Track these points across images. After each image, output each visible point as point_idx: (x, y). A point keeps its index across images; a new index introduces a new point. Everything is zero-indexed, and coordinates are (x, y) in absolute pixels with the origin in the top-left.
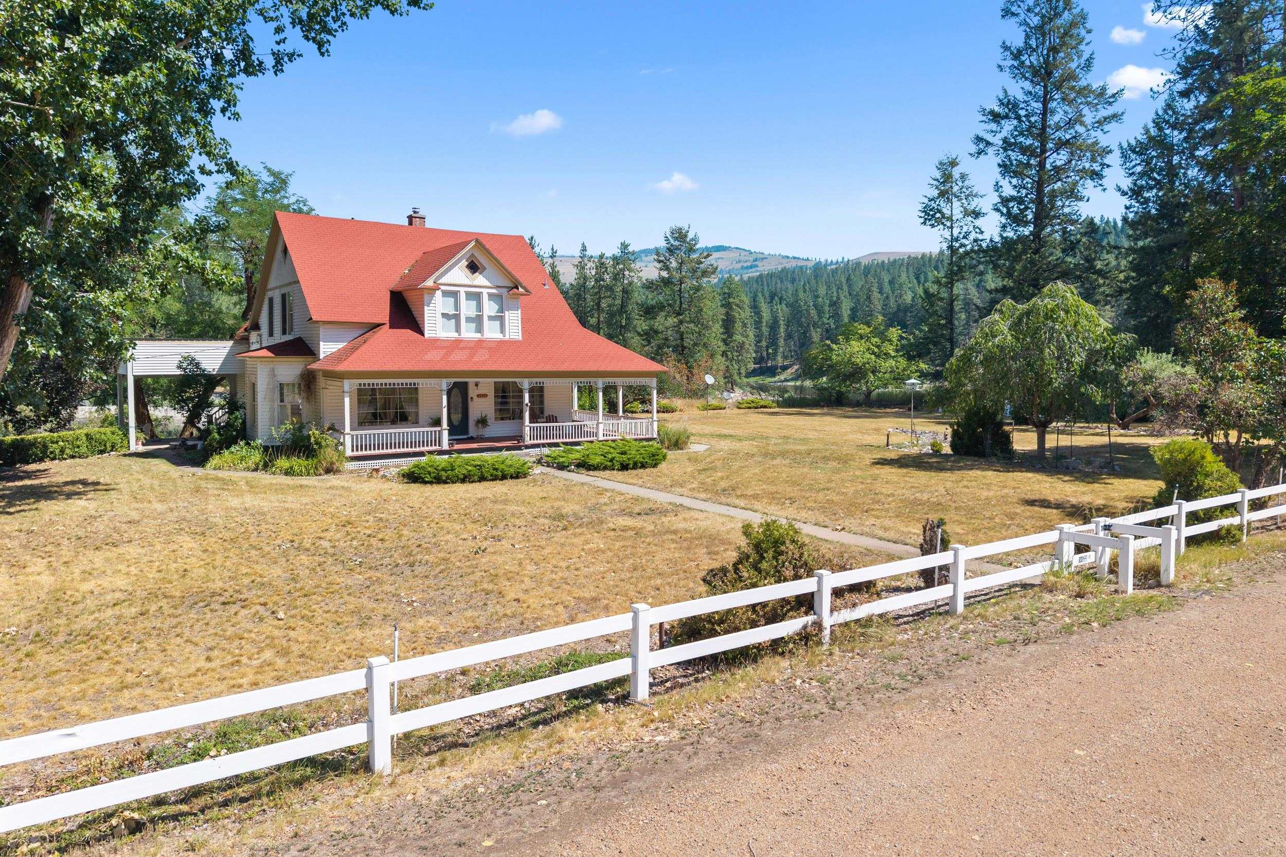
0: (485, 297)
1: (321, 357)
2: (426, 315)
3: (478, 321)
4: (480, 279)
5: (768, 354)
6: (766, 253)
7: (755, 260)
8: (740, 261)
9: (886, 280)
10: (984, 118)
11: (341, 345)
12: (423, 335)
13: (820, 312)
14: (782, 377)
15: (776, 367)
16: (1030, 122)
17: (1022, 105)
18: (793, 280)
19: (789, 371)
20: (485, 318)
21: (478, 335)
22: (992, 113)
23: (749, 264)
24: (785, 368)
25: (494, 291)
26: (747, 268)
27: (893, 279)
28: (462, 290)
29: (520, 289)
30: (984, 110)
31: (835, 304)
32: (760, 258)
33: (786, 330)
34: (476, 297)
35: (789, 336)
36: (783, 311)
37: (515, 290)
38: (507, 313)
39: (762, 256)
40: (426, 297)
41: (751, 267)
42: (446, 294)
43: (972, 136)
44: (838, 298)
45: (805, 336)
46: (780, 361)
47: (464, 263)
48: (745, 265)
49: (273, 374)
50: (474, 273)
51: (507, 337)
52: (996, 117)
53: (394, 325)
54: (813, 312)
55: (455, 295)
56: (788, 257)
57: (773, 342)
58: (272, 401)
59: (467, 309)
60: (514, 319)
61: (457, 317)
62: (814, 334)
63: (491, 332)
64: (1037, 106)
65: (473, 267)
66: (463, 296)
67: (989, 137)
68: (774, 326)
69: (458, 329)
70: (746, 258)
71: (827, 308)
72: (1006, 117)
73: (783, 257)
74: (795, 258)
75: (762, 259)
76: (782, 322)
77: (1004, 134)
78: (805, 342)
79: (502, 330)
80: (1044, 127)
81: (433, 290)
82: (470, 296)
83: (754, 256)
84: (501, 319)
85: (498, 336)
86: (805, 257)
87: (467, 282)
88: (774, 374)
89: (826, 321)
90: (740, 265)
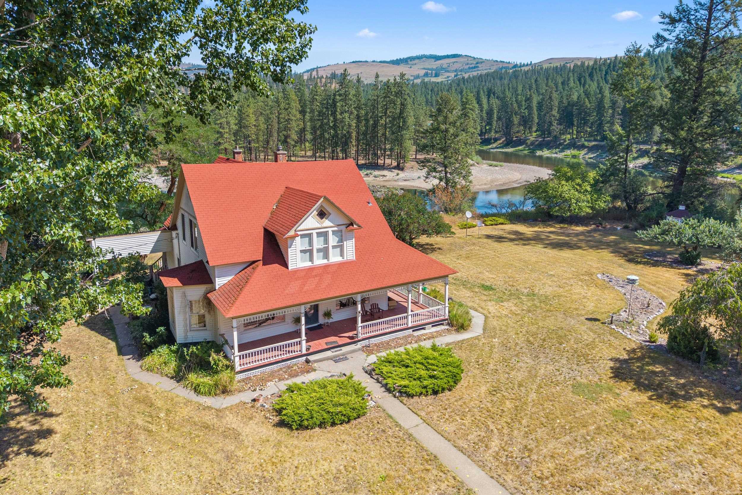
0: (330, 233)
1: (217, 288)
2: (289, 254)
3: (325, 252)
4: (327, 223)
5: (486, 130)
6: (484, 58)
7: (477, 63)
8: (468, 64)
9: (560, 82)
10: (662, 20)
11: (230, 278)
12: (287, 267)
13: (520, 106)
14: (494, 145)
15: (491, 139)
16: (697, 24)
17: (692, 13)
18: (501, 78)
19: (499, 142)
20: (330, 248)
21: (325, 261)
22: (670, 17)
23: (473, 66)
24: (496, 140)
25: (336, 229)
26: (472, 68)
27: (564, 81)
28: (314, 232)
29: (355, 226)
30: (664, 14)
31: (529, 100)
32: (480, 62)
33: (497, 115)
34: (324, 235)
35: (499, 118)
36: (495, 103)
37: (351, 227)
38: (345, 243)
39: (481, 61)
40: (289, 241)
41: (475, 67)
42: (303, 236)
43: (654, 34)
44: (531, 96)
45: (510, 120)
46: (493, 135)
47: (315, 213)
48: (471, 66)
49: (184, 295)
50: (322, 218)
51: (345, 259)
52: (673, 21)
53: (266, 261)
54: (515, 105)
55: (310, 236)
56: (497, 61)
57: (489, 123)
58: (185, 313)
59: (318, 243)
60: (350, 246)
61: (311, 252)
62: (515, 119)
63: (335, 258)
64: (704, 13)
65: (322, 214)
66: (315, 236)
67: (666, 35)
68: (490, 113)
69: (311, 259)
70: (472, 62)
71: (523, 103)
72: (680, 20)
73: (494, 61)
74: (501, 62)
75: (482, 62)
76: (495, 111)
77: (677, 31)
78: (509, 125)
79: (342, 255)
80: (708, 28)
81: (293, 237)
82: (319, 235)
83: (477, 60)
84: (341, 247)
85: (339, 259)
86: (508, 61)
87: (319, 226)
88: (490, 144)
89: (523, 111)
90: (468, 66)
